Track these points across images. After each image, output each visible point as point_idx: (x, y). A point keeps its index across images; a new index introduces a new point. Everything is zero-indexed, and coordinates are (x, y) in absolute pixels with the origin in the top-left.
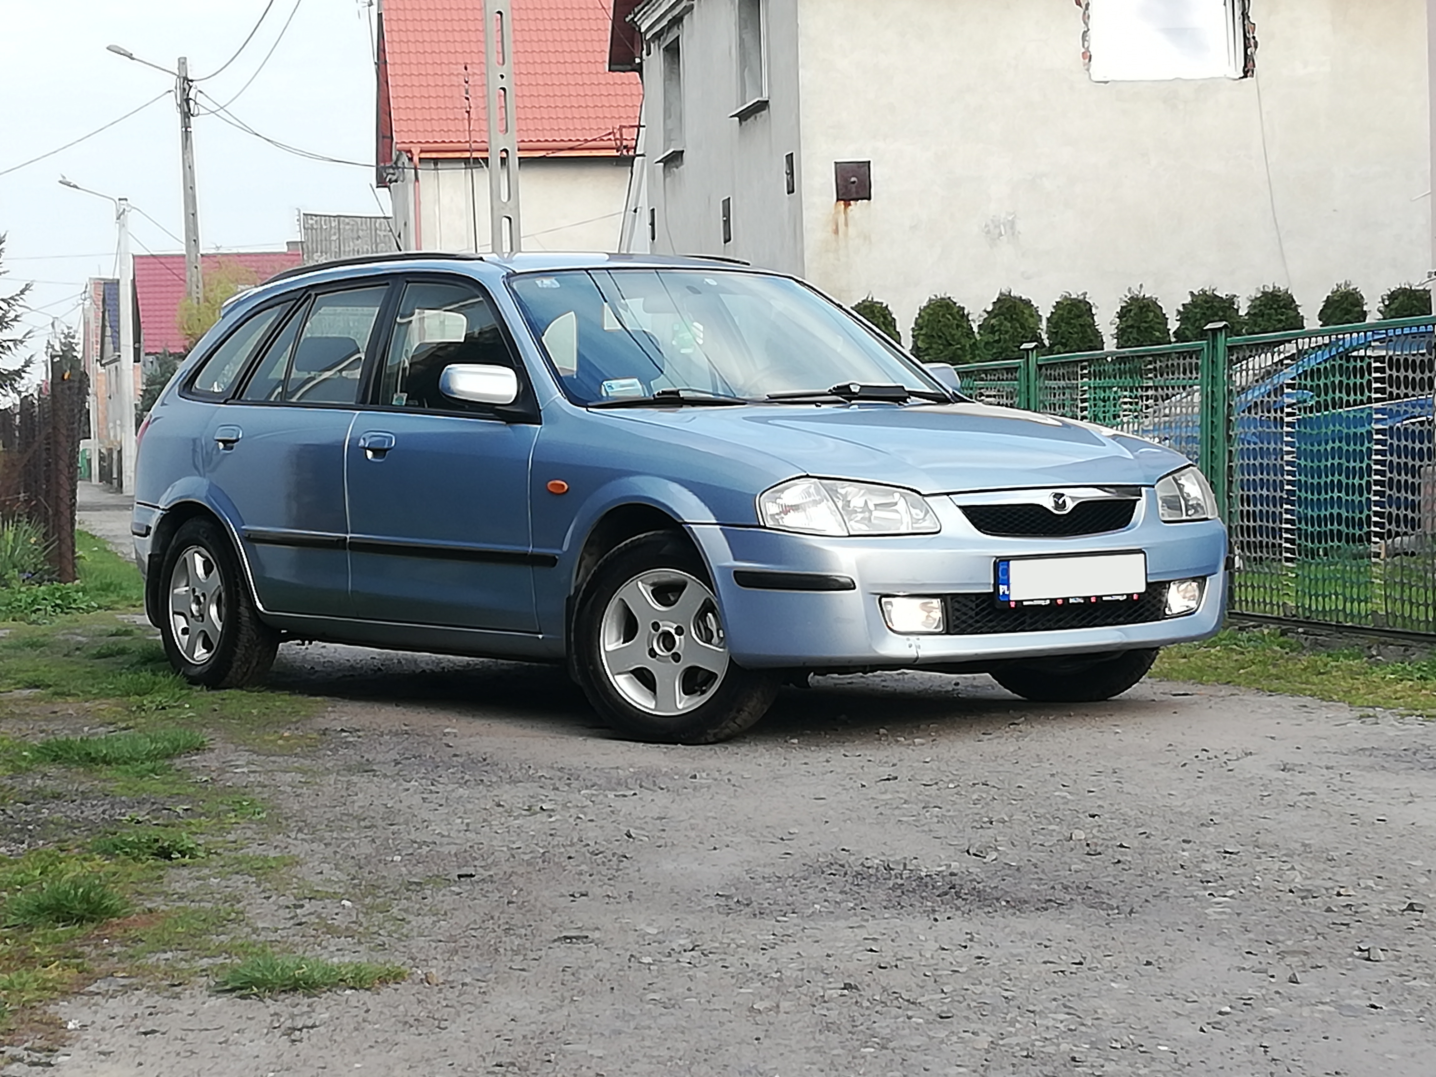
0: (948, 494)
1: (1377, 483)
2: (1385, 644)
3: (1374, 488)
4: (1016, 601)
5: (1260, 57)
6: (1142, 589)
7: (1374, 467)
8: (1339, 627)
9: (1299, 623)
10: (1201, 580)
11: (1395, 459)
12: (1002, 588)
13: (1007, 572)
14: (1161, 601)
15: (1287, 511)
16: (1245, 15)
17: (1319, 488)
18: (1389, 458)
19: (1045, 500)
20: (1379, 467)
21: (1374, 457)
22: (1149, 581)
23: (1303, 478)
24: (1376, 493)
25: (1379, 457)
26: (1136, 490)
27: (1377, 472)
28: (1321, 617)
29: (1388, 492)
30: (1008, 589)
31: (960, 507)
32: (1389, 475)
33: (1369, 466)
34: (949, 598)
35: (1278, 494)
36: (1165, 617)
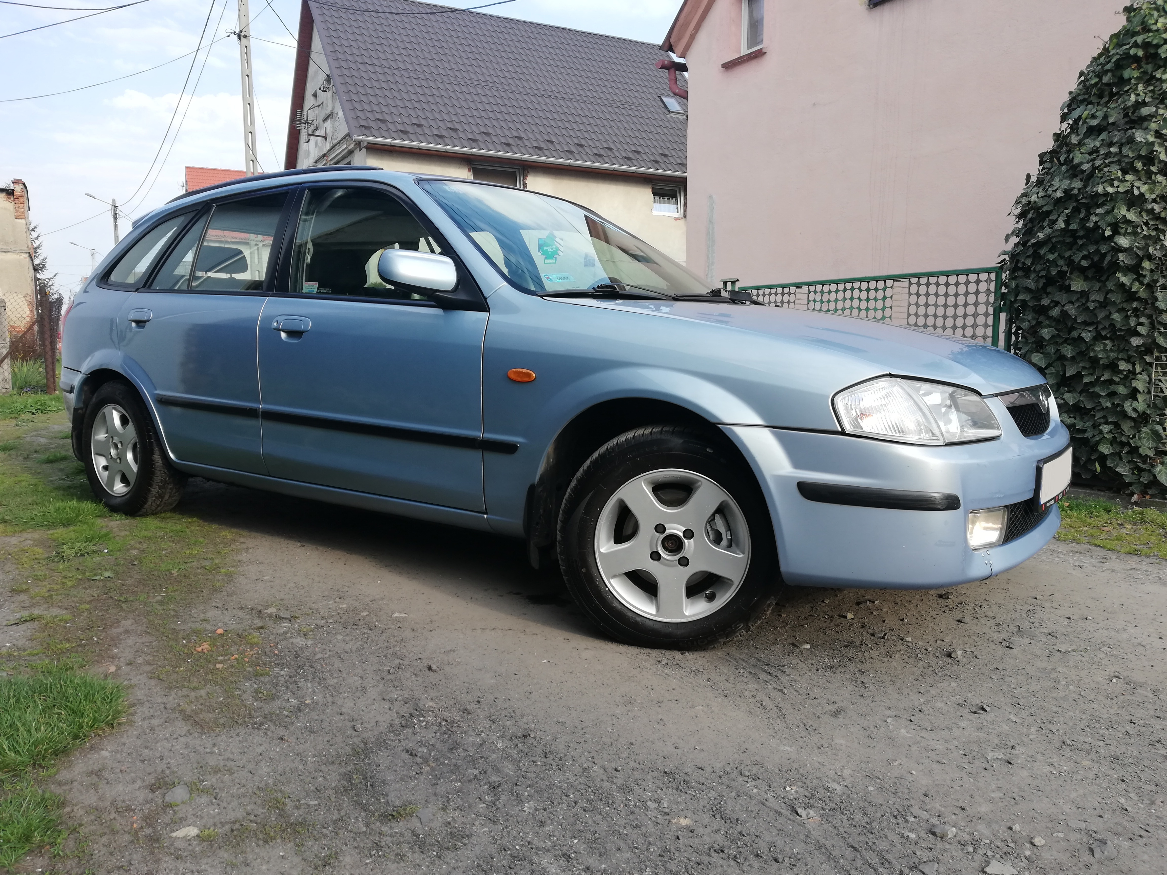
0: (997, 395)
31: (1007, 408)
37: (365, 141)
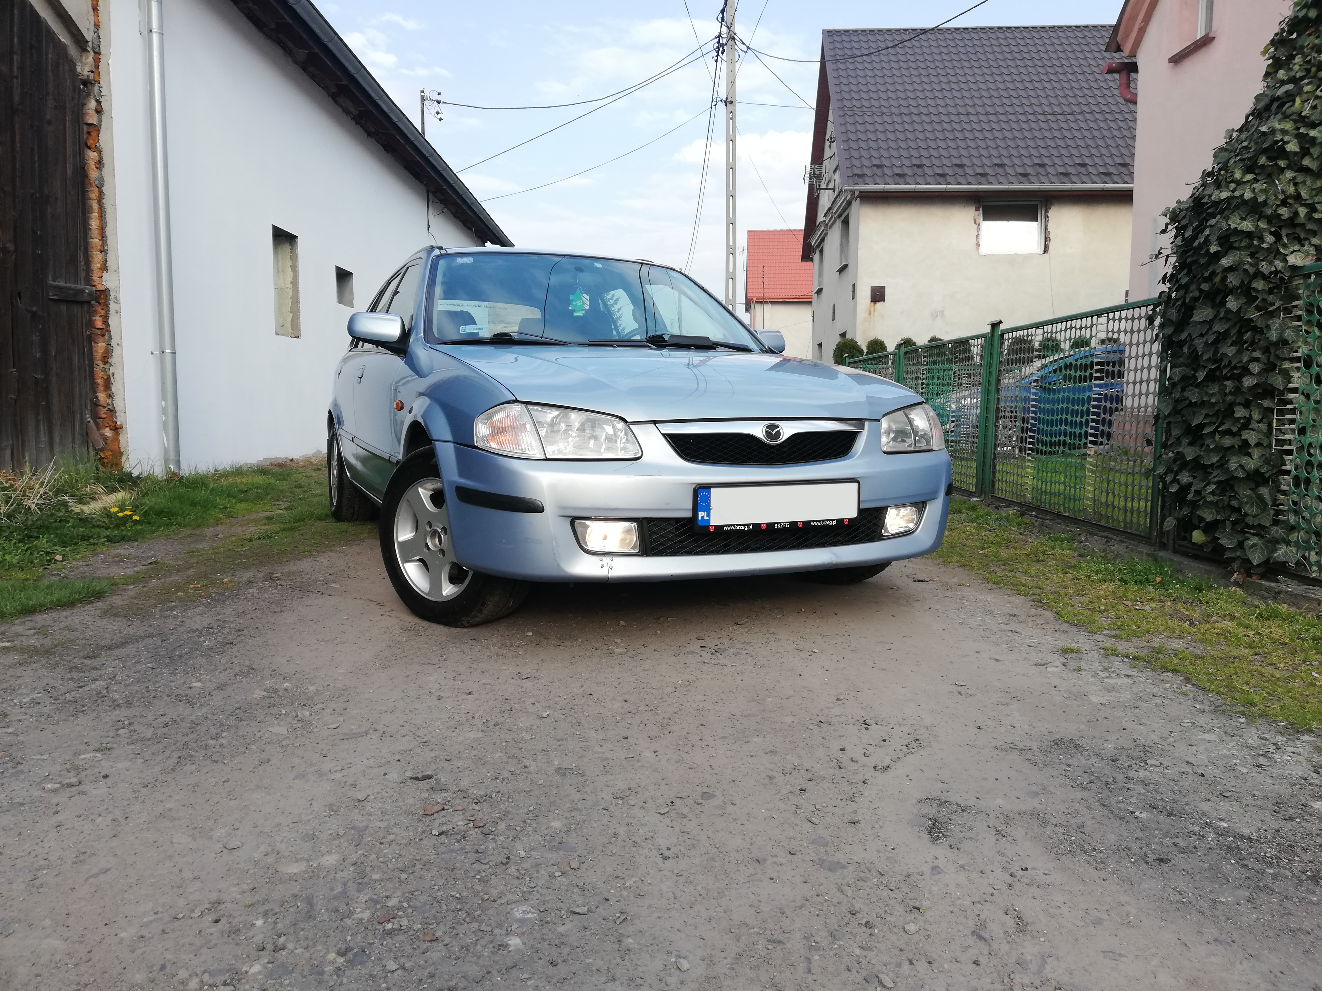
0: (655, 422)
1: (1093, 421)
2: (1092, 534)
3: (1091, 424)
4: (715, 526)
5: (1051, 245)
6: (854, 514)
7: (1092, 410)
8: (1059, 516)
9: (1034, 509)
10: (920, 506)
11: (1108, 405)
12: (701, 514)
13: (707, 499)
14: (875, 525)
15: (1030, 437)
16: (1046, 228)
17: (1051, 423)
18: (1103, 404)
19: (758, 430)
20: (1095, 410)
21: (1093, 403)
22: (862, 507)
23: (1042, 416)
24: (1092, 428)
25: (1096, 403)
26: (860, 422)
27: (1094, 414)
28: (1047, 506)
29: (1101, 428)
30: (709, 515)
31: (664, 435)
32: (1103, 416)
33: (1088, 409)
34: (645, 523)
35: (1025, 425)
36: (880, 538)
37: (857, 190)
